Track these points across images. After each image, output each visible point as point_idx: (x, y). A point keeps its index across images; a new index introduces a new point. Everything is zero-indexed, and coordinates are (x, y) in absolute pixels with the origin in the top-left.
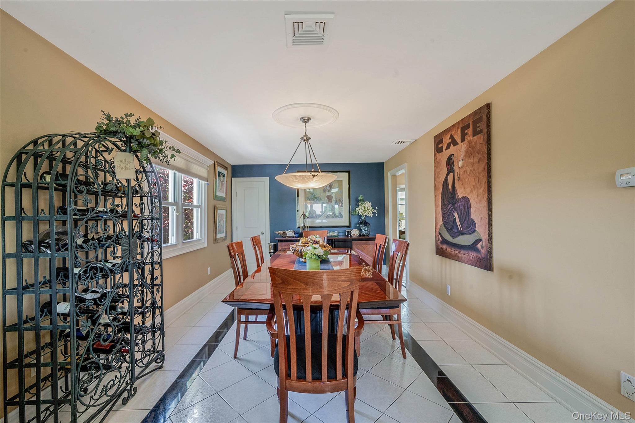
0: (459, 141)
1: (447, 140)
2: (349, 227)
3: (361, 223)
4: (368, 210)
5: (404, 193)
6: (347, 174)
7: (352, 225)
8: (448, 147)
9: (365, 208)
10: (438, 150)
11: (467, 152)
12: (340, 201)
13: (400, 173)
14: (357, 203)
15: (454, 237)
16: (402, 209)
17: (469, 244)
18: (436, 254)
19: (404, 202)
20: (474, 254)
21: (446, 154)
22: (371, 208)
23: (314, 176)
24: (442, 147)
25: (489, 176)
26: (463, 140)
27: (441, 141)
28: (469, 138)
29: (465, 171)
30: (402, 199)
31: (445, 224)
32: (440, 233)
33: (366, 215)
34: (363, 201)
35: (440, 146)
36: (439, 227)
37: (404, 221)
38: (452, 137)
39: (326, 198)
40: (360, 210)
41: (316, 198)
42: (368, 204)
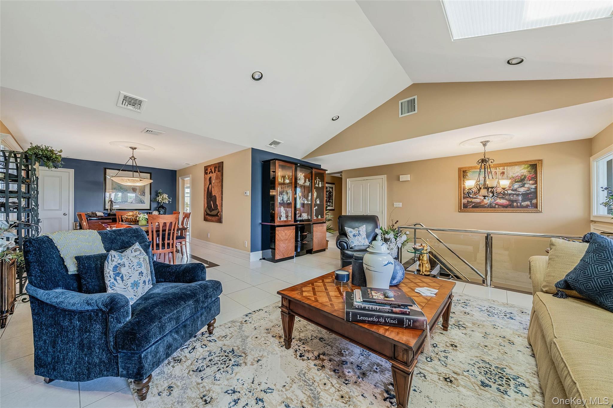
0: (213, 172)
1: (209, 170)
2: (150, 210)
3: (160, 207)
4: (165, 199)
5: (189, 189)
6: (149, 174)
7: (152, 209)
8: (209, 173)
9: (163, 197)
10: (206, 173)
11: (216, 177)
12: (143, 192)
13: (186, 179)
14: (157, 194)
15: (211, 212)
16: (187, 200)
17: (215, 214)
18: (204, 220)
19: (189, 195)
20: (217, 218)
21: (209, 176)
22: (167, 198)
23: (141, 180)
24: (207, 172)
25: (222, 188)
26: (215, 172)
27: (207, 170)
28: (216, 172)
29: (215, 185)
30: (187, 193)
31: (208, 206)
32: (206, 211)
33: (163, 202)
34: (163, 193)
35: (207, 171)
36: (205, 208)
37: (188, 208)
38: (211, 169)
39: (131, 190)
40: (160, 199)
41: (122, 189)
42: (165, 196)
